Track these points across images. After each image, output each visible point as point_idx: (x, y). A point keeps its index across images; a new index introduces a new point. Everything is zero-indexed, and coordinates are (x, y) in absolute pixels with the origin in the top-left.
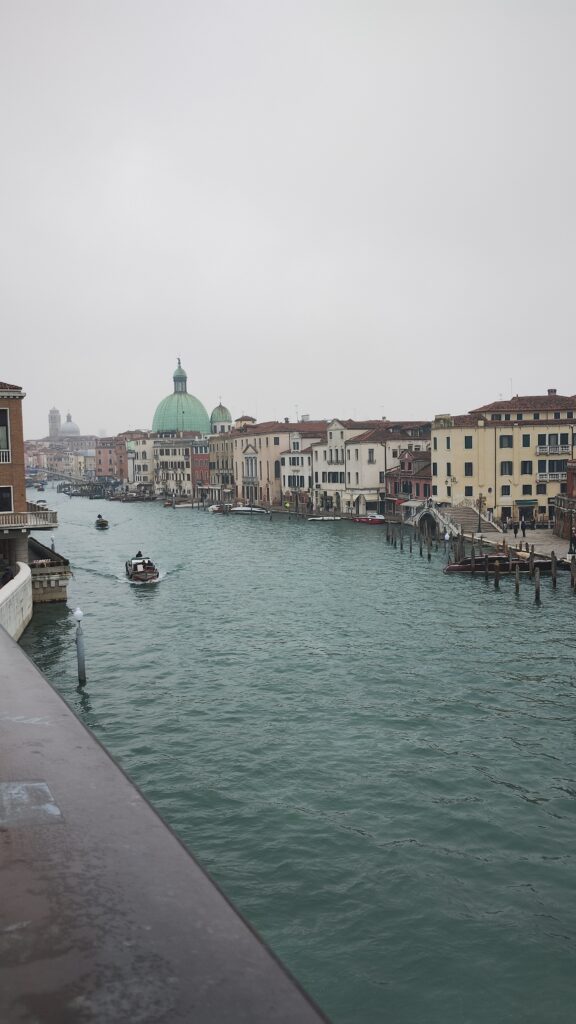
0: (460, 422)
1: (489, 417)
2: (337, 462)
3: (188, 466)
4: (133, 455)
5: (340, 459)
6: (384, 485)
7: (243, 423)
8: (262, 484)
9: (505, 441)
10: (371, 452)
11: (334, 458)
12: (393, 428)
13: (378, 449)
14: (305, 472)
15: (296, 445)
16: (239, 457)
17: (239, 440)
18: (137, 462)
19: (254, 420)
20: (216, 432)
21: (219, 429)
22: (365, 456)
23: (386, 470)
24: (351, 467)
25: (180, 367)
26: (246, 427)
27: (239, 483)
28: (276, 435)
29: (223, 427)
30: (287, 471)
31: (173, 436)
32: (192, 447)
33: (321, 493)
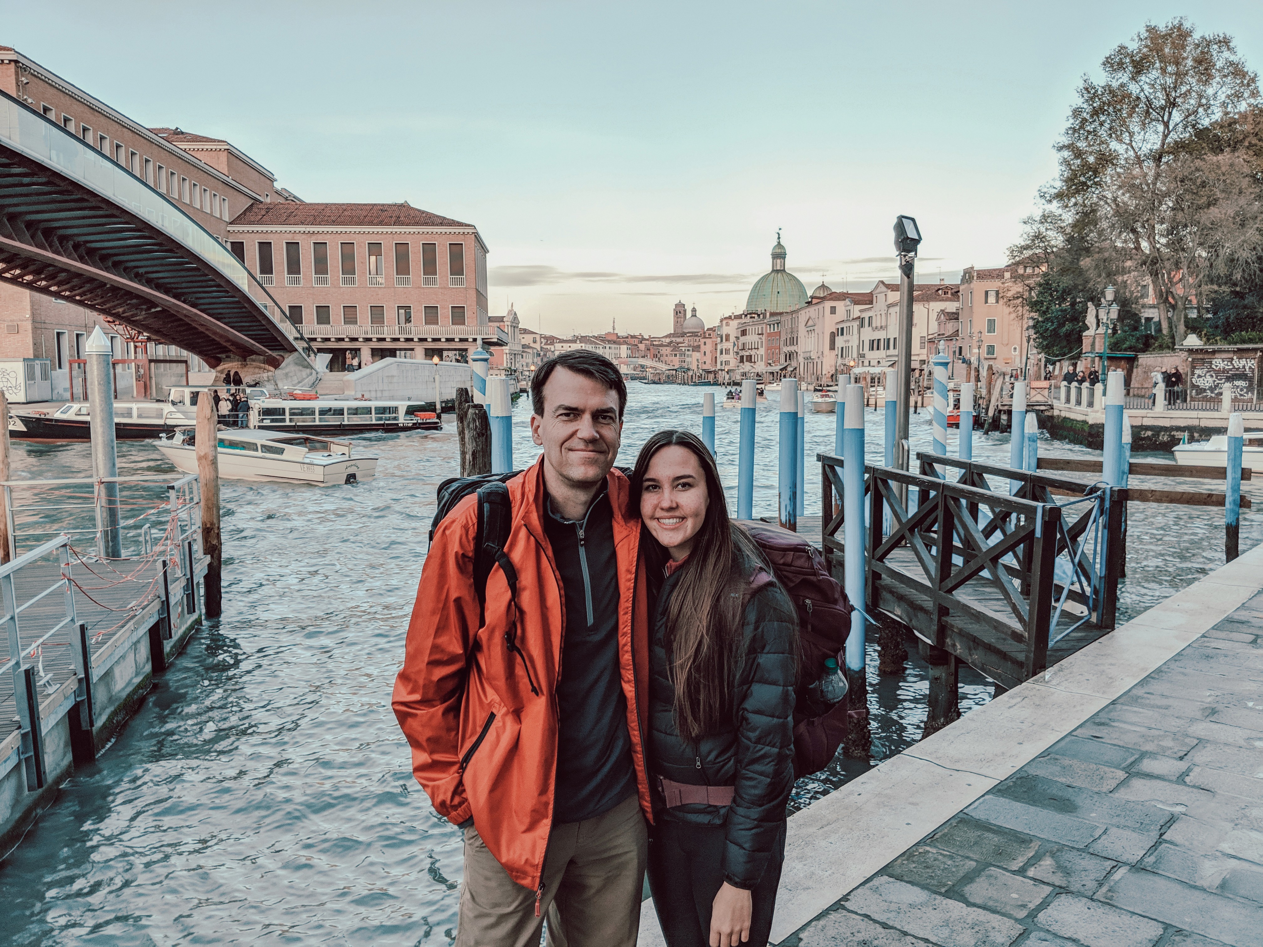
0: (986, 274)
2: (881, 328)
3: (762, 346)
5: (883, 324)
6: (925, 351)
8: (818, 358)
11: (878, 324)
13: (919, 311)
14: (854, 341)
15: (849, 314)
16: (802, 331)
17: (803, 312)
24: (891, 332)
25: (779, 243)
27: (801, 359)
30: (839, 342)
32: (766, 325)
33: (866, 363)
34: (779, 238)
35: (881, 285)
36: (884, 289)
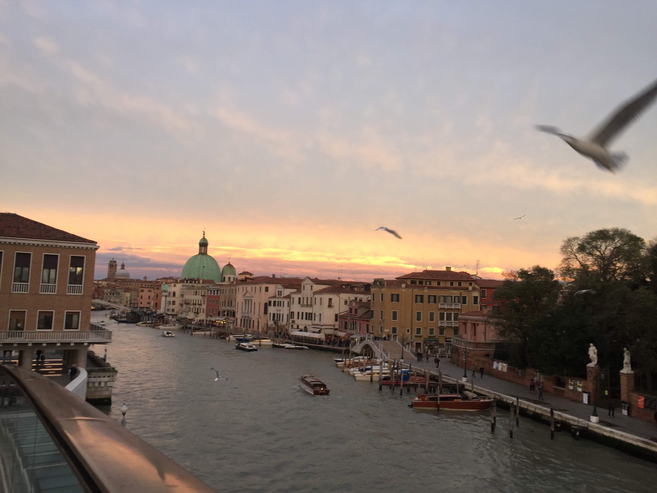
0: (390, 283)
1: (409, 282)
2: (307, 305)
3: (204, 304)
4: (166, 294)
5: (309, 303)
6: (337, 323)
7: (244, 276)
8: (255, 318)
9: (419, 299)
10: (330, 300)
11: (305, 303)
12: (345, 285)
13: (335, 298)
14: (285, 311)
15: (280, 293)
16: (240, 299)
17: (241, 287)
18: (168, 299)
19: (251, 274)
20: (224, 281)
21: (227, 279)
22: (326, 303)
23: (340, 313)
24: (316, 310)
25: (204, 237)
26: (246, 279)
27: (239, 316)
28: (267, 286)
29: (229, 278)
30: (272, 310)
31: (195, 282)
32: (208, 290)
33: (295, 326)
34: (204, 234)
35: (308, 280)
36: (310, 282)
